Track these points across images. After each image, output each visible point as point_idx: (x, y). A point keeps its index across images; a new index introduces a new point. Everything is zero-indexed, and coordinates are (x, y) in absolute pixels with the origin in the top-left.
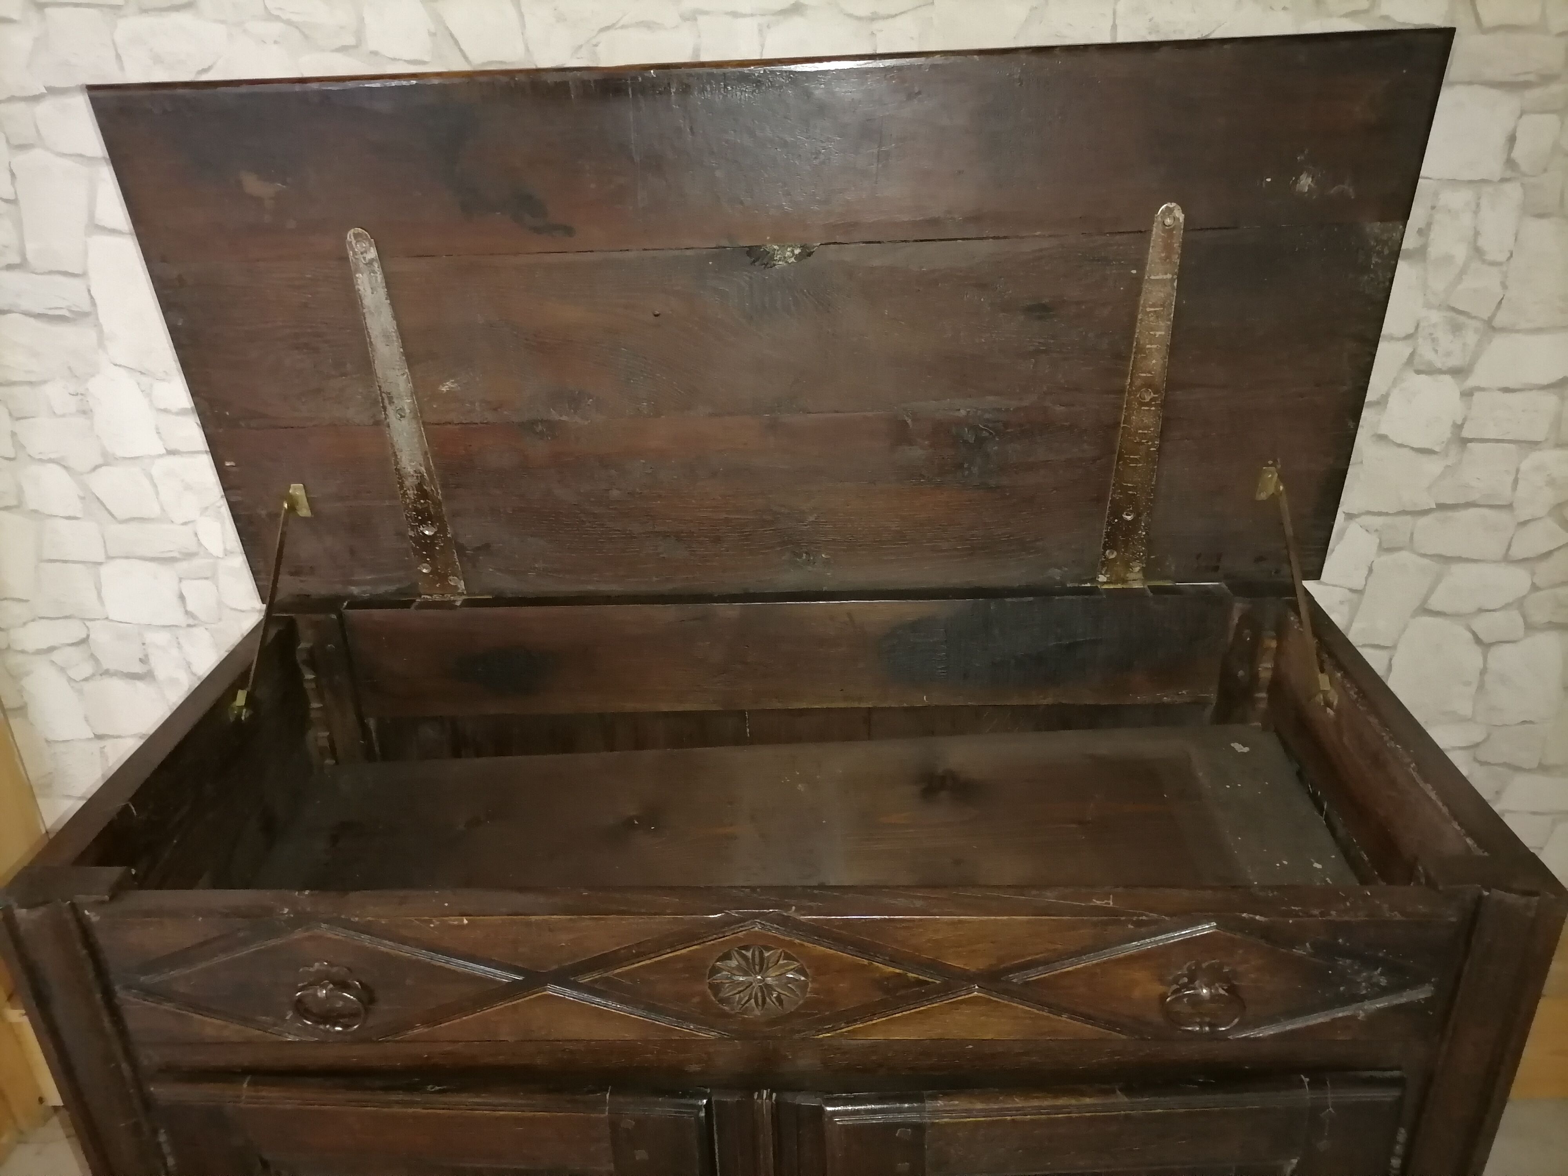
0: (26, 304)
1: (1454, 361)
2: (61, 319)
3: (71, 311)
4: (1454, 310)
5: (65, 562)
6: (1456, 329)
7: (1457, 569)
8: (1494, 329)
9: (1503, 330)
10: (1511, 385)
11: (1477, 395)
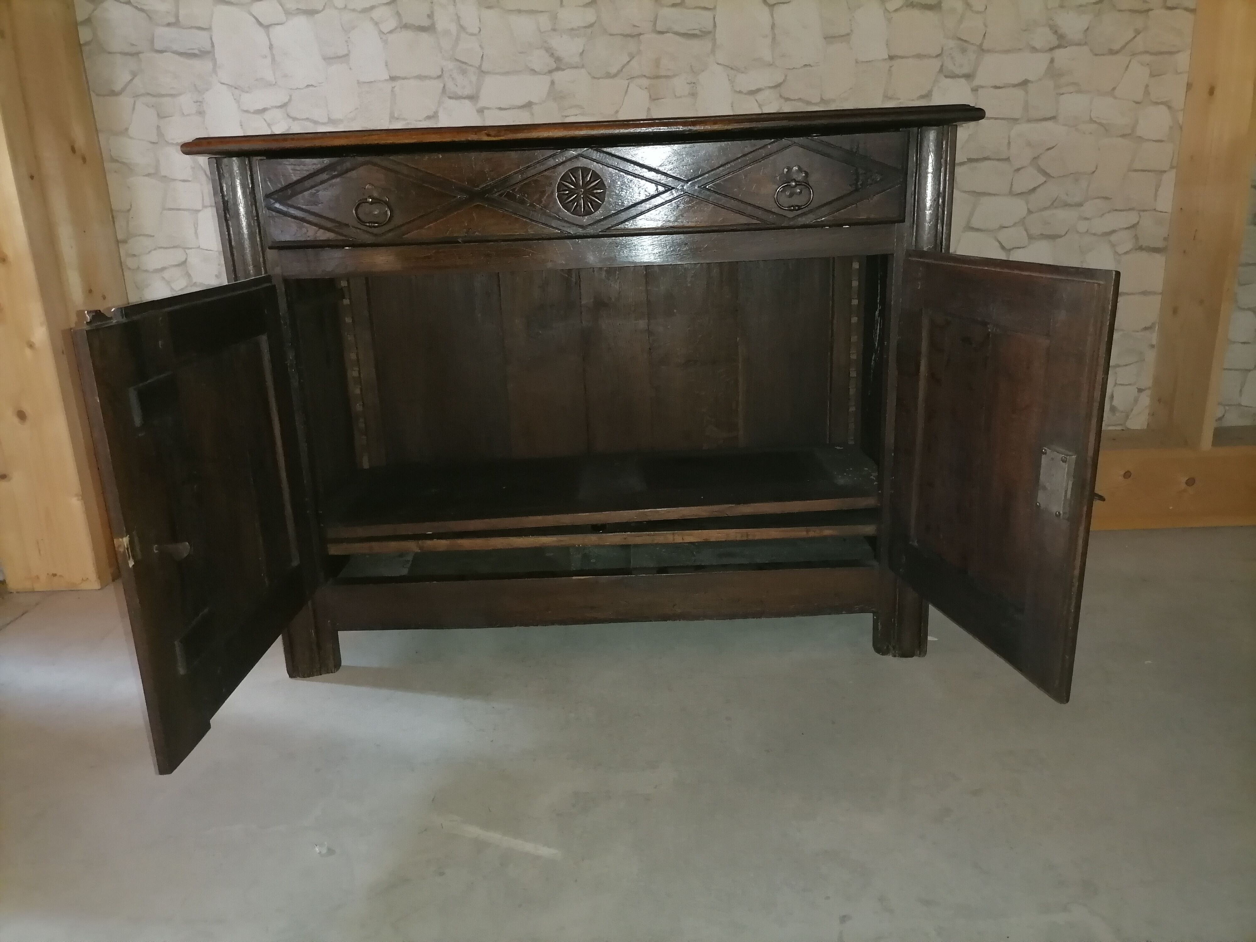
0: (175, 47)
1: (966, 70)
2: (194, 55)
3: (200, 51)
4: (960, 39)
5: (179, 209)
6: (964, 51)
7: (984, 200)
8: (983, 50)
9: (988, 51)
10: (998, 85)
11: (980, 90)
